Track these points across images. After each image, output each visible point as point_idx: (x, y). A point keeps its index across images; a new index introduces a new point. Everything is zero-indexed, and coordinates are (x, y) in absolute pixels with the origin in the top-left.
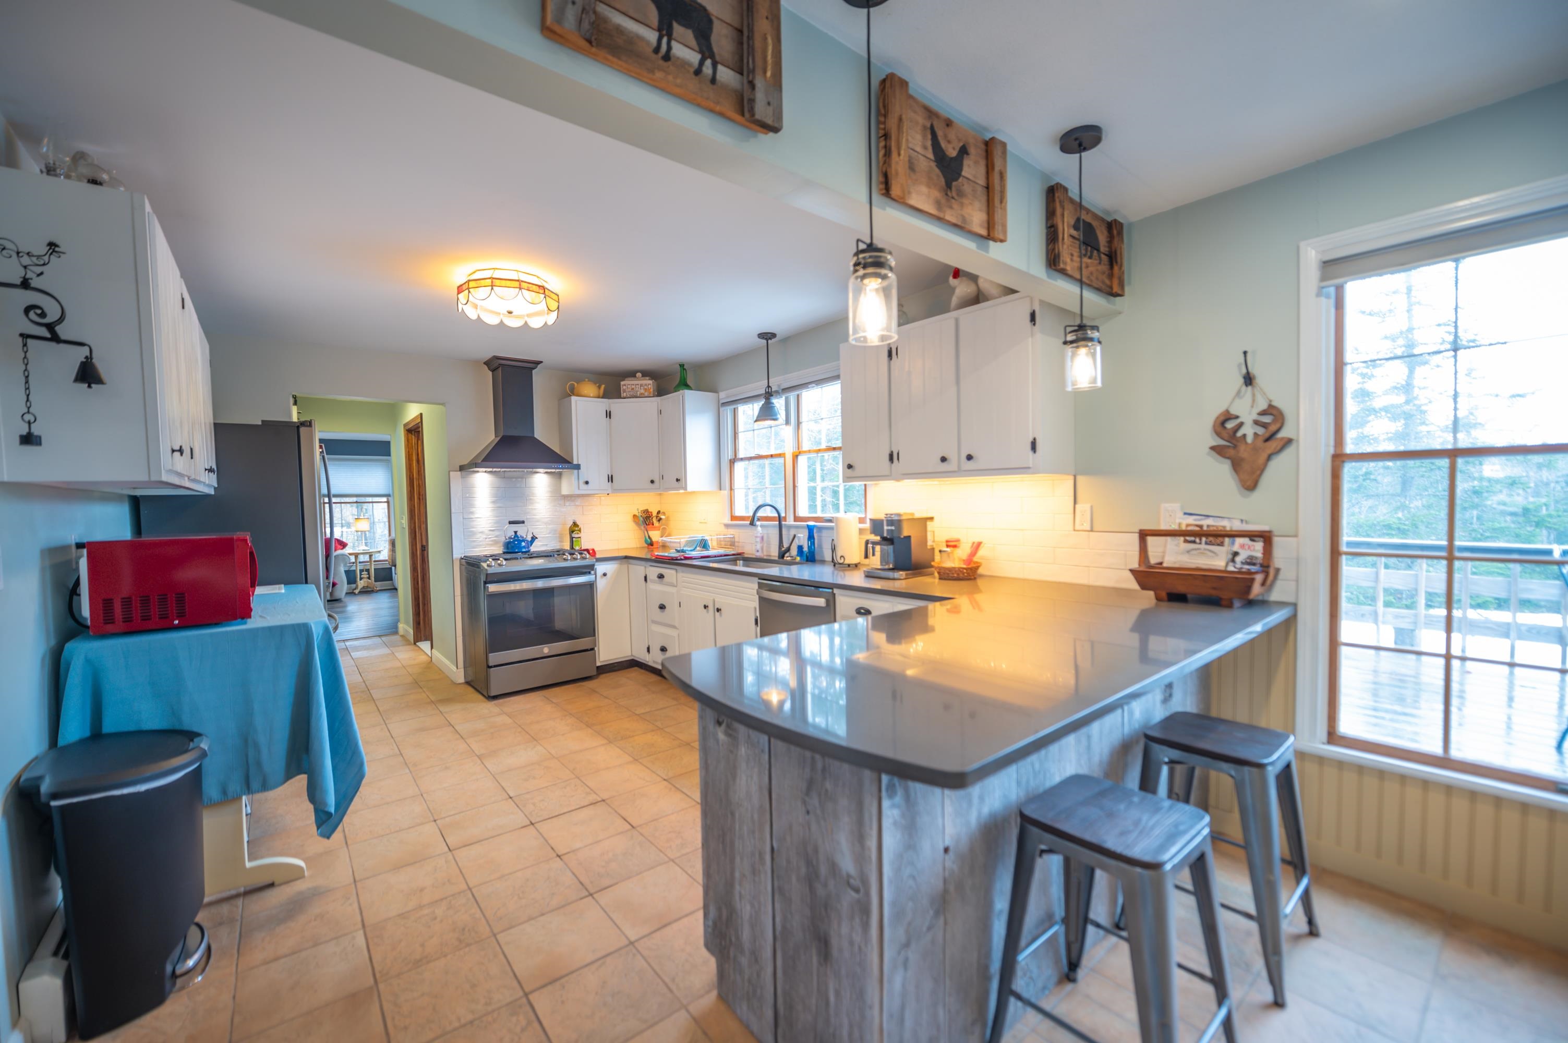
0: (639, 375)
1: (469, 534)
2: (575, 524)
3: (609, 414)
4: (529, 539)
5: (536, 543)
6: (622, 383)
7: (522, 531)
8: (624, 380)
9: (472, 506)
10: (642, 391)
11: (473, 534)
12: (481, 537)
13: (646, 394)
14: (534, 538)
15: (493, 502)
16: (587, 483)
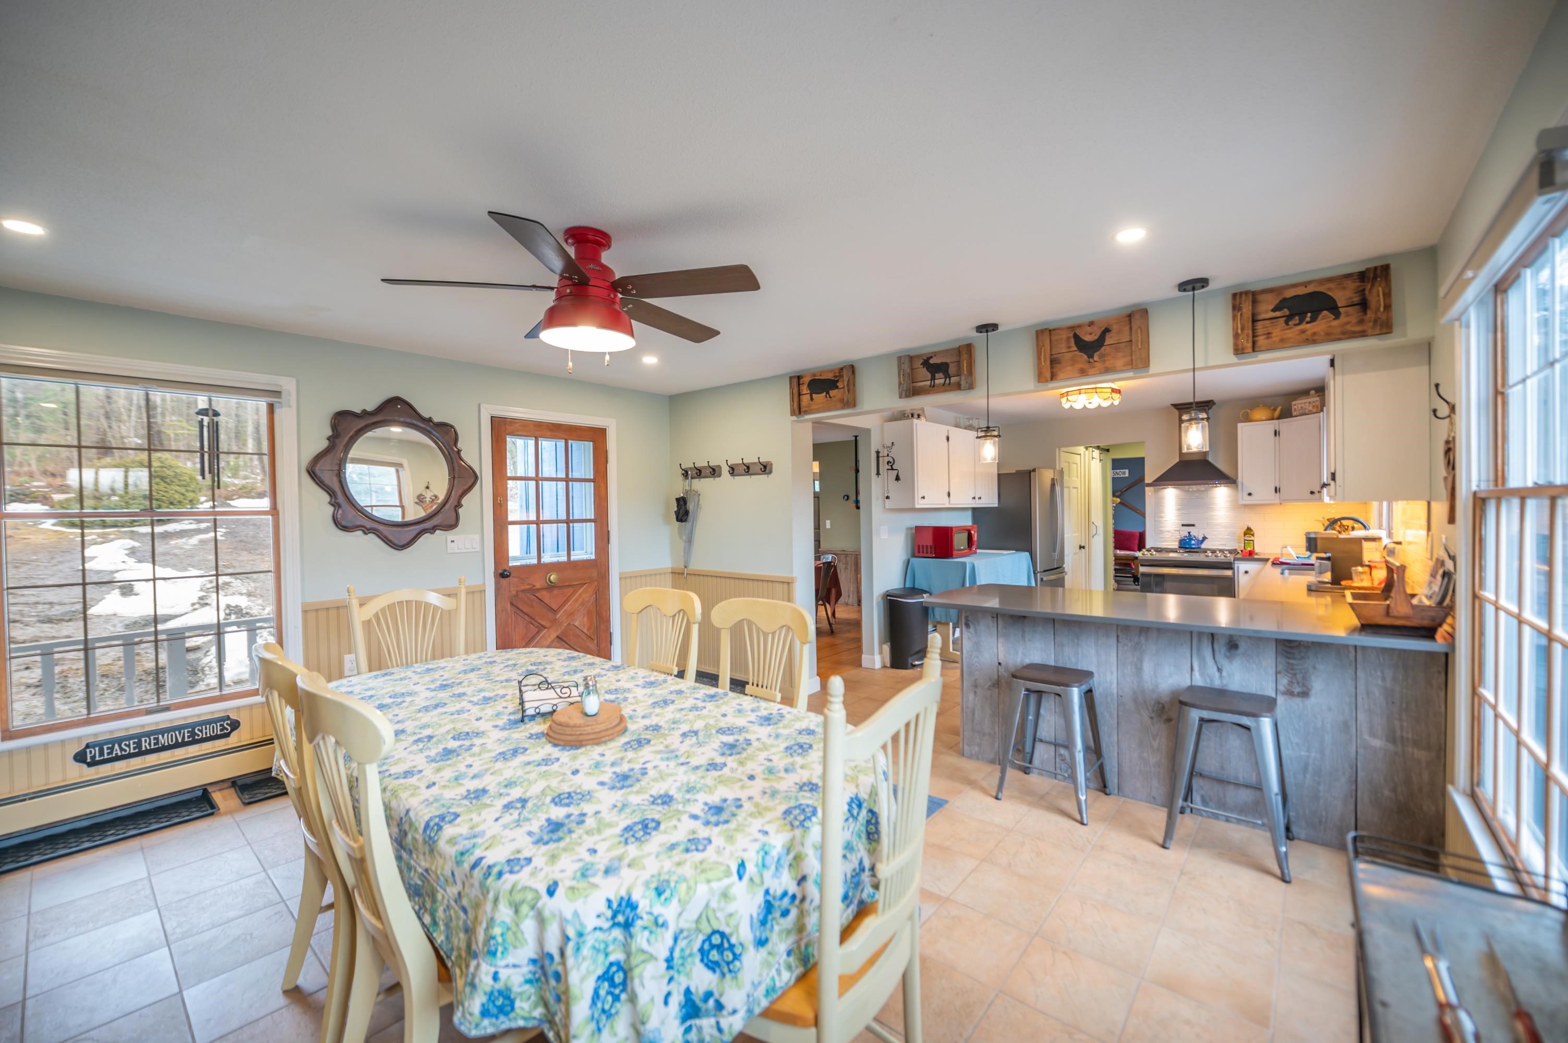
0: (1313, 392)
1: (1159, 532)
2: (1249, 529)
3: (1276, 433)
4: (1201, 539)
5: (1205, 542)
6: (1293, 403)
7: (1194, 532)
8: (1295, 400)
9: (1162, 512)
10: (1311, 408)
11: (1162, 532)
12: (1167, 535)
13: (1314, 410)
14: (1205, 538)
15: (1179, 510)
16: (1250, 494)
